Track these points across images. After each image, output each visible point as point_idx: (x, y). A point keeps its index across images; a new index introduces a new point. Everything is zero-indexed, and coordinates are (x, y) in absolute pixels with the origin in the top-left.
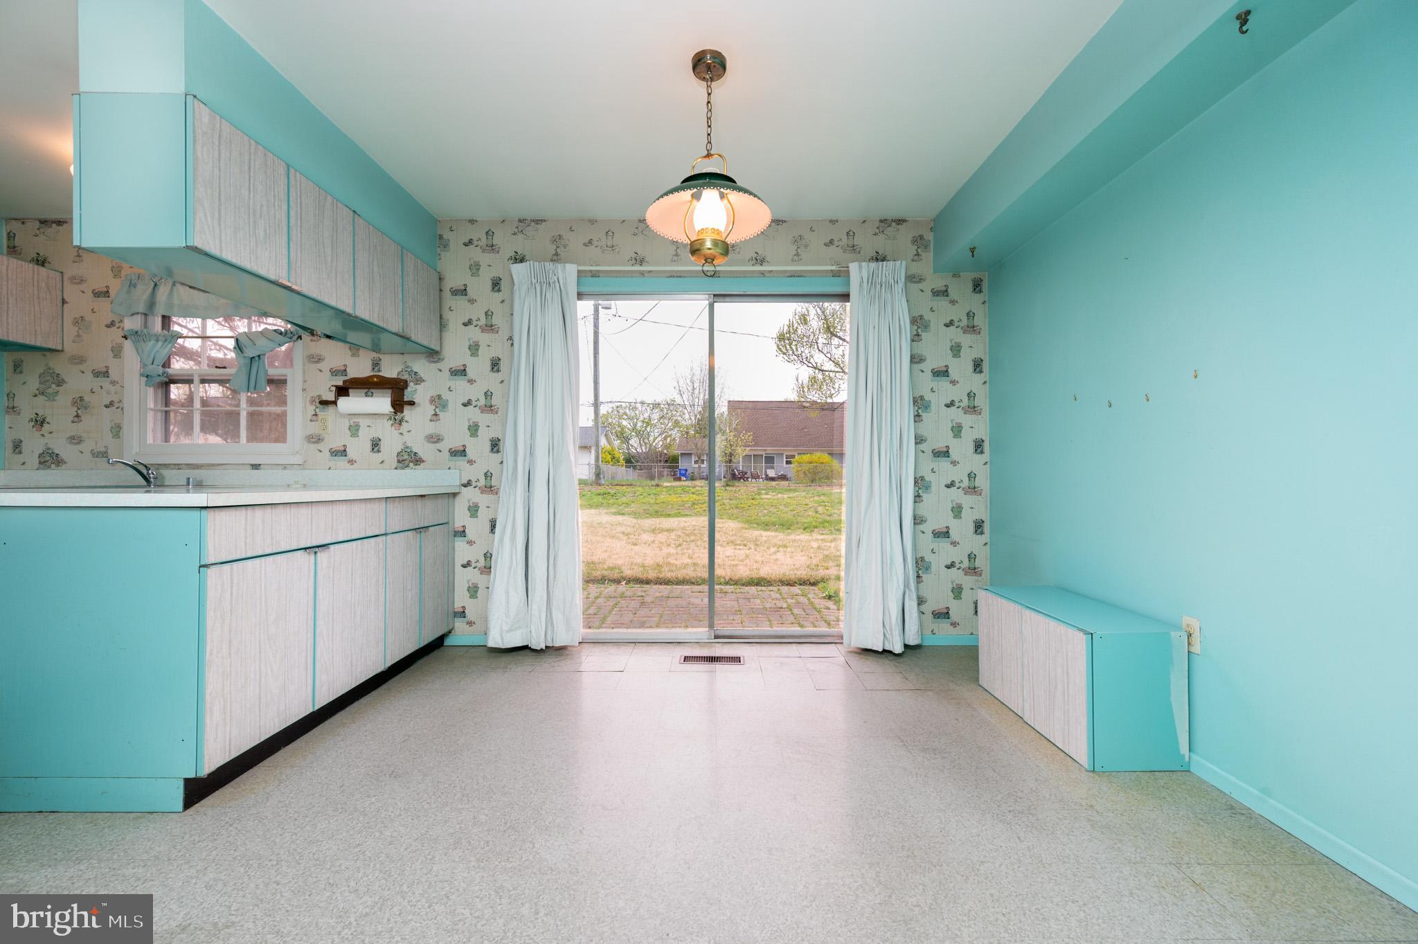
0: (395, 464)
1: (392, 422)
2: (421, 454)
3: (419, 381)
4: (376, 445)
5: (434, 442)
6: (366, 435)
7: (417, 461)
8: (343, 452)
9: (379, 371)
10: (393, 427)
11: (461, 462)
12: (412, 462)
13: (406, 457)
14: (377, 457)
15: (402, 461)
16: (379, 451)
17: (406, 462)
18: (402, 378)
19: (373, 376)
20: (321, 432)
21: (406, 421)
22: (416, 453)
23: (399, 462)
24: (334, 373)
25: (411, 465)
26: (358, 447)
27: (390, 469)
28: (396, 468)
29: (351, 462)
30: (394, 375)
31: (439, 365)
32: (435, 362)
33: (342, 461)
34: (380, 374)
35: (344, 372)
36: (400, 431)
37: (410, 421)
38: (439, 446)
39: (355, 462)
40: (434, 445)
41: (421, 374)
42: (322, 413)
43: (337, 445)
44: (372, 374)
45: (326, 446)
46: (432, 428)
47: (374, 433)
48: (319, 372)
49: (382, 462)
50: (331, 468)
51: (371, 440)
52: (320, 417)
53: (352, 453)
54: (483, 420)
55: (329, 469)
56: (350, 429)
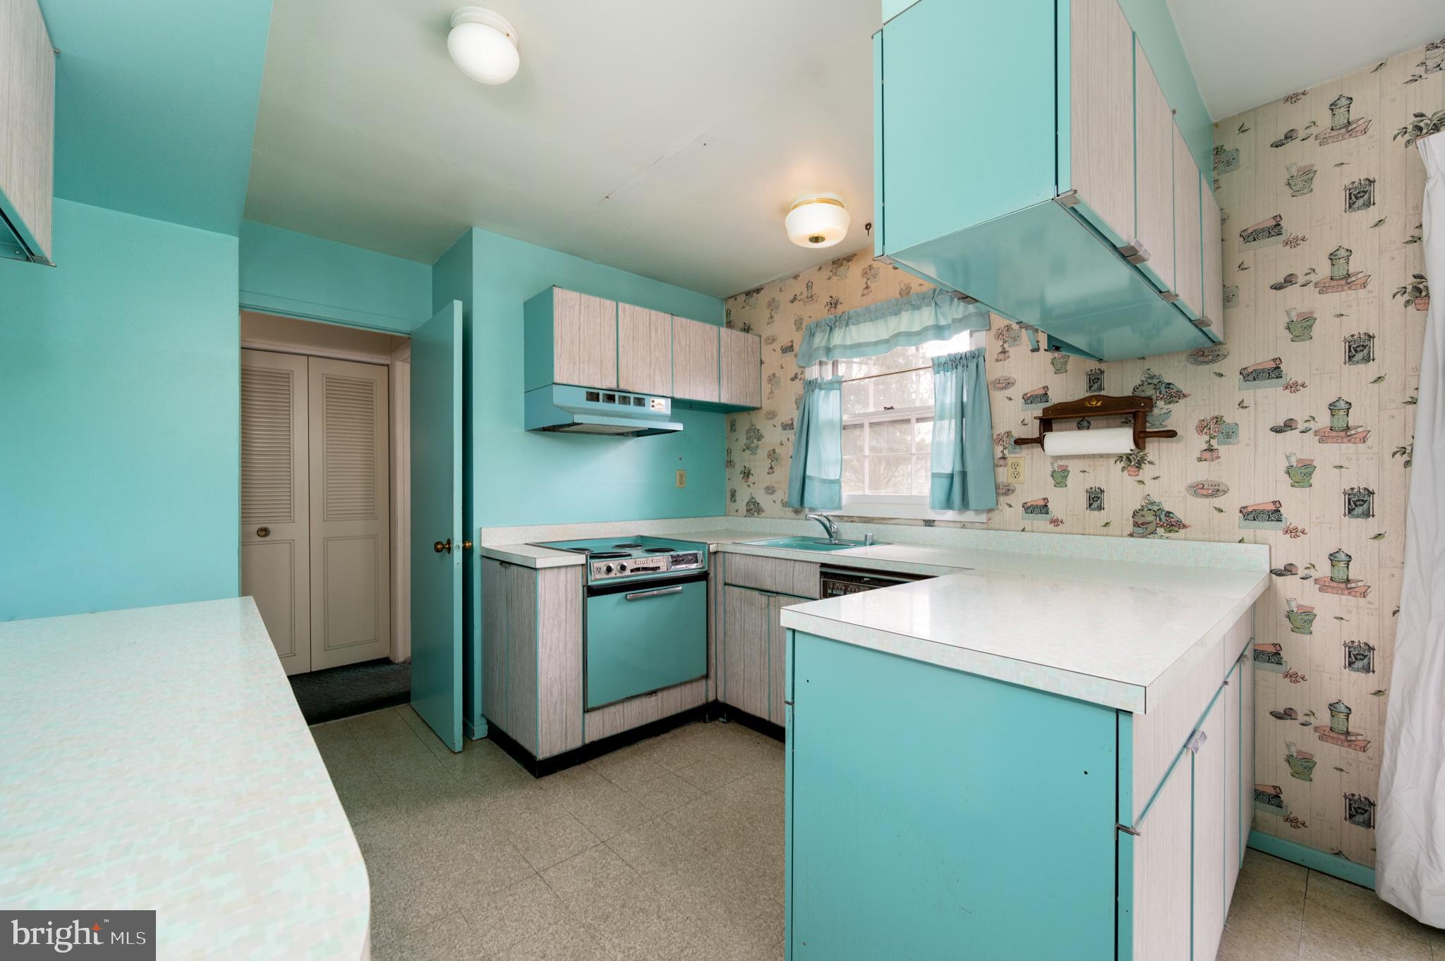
0: (1129, 528)
1: (1122, 464)
2: (1179, 514)
3: (1174, 395)
4: (1095, 499)
5: (1207, 496)
6: (1078, 485)
7: (1172, 524)
8: (1043, 508)
9: (1101, 388)
10: (1125, 473)
11: (1270, 532)
12: (1161, 526)
13: (1150, 518)
14: (1100, 517)
15: (1142, 524)
16: (1100, 508)
17: (1151, 527)
18: (1142, 395)
19: (1089, 399)
20: (1011, 480)
21: (1150, 462)
22: (1169, 513)
23: (1136, 525)
24: (1029, 399)
25: (1160, 531)
26: (1068, 501)
27: (1122, 536)
28: (1131, 535)
29: (1056, 522)
30: (1128, 392)
31: (1216, 367)
32: (1207, 363)
33: (1040, 522)
34: (1102, 393)
35: (1044, 396)
36: (1138, 478)
37: (1156, 462)
38: (1218, 502)
39: (1062, 522)
40: (1208, 500)
41: (1180, 384)
42: (1012, 455)
43: (1034, 497)
44: (1088, 394)
45: (1017, 500)
46: (1203, 473)
47: (1092, 482)
48: (1007, 401)
49: (1107, 524)
50: (1026, 529)
51: (1087, 491)
52: (1010, 461)
53: (1055, 509)
54: (1325, 455)
55: (1023, 530)
56: (1052, 476)
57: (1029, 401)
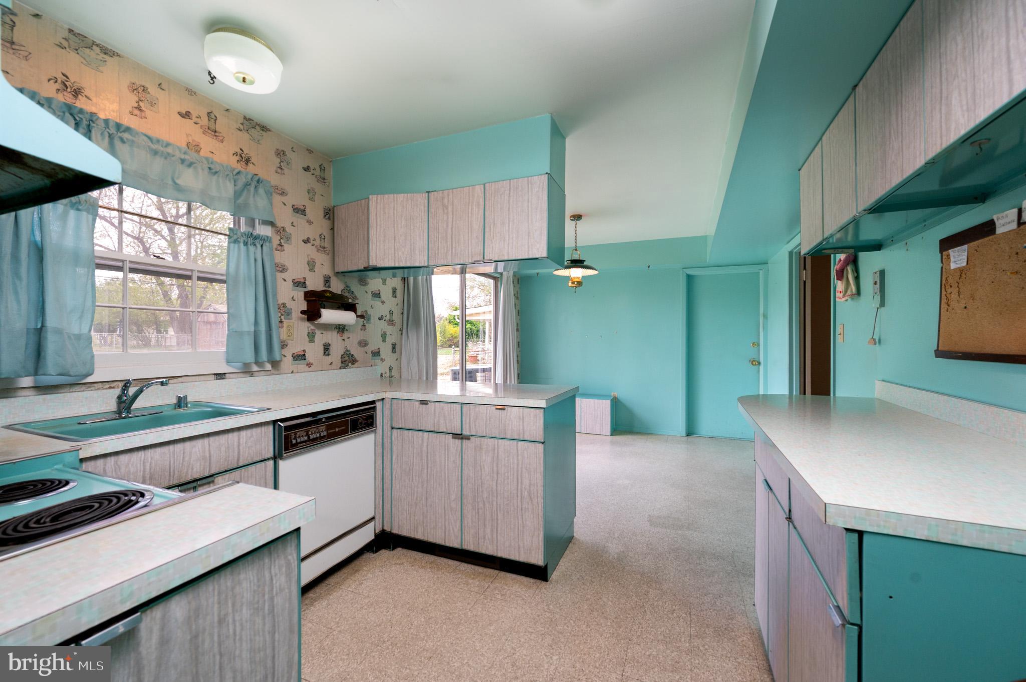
0: (339, 365)
2: (355, 356)
4: (327, 349)
5: (363, 346)
6: (319, 341)
7: (354, 361)
8: (303, 357)
9: (330, 287)
10: (338, 334)
11: (378, 361)
12: (350, 362)
13: (347, 358)
14: (328, 359)
15: (344, 361)
16: (329, 355)
17: (347, 362)
18: (344, 295)
19: (328, 292)
20: (286, 338)
22: (352, 355)
23: (342, 362)
24: (295, 283)
25: (350, 364)
26: (314, 352)
27: (337, 369)
28: (340, 368)
29: (309, 365)
30: (339, 292)
33: (302, 365)
34: (330, 289)
35: (304, 284)
36: (343, 338)
37: (349, 330)
38: (365, 349)
39: (312, 364)
40: (362, 348)
42: (287, 321)
43: (298, 350)
44: (324, 289)
45: (289, 352)
46: (362, 336)
47: (325, 341)
48: (283, 281)
49: (331, 363)
50: (294, 372)
51: (323, 345)
52: (285, 324)
53: (310, 357)
54: (389, 329)
55: (292, 373)
56: (308, 335)
57: (296, 285)
